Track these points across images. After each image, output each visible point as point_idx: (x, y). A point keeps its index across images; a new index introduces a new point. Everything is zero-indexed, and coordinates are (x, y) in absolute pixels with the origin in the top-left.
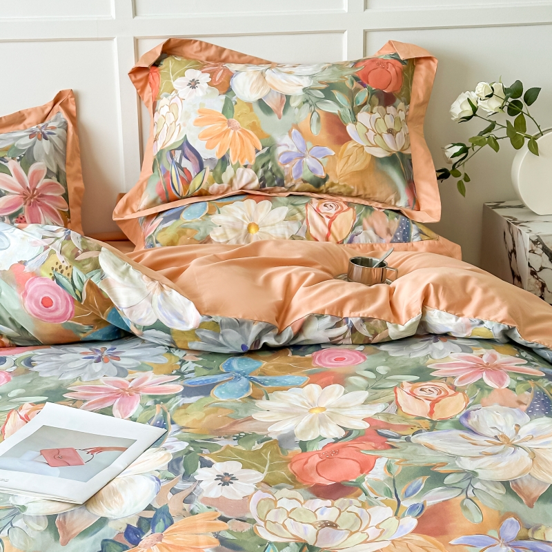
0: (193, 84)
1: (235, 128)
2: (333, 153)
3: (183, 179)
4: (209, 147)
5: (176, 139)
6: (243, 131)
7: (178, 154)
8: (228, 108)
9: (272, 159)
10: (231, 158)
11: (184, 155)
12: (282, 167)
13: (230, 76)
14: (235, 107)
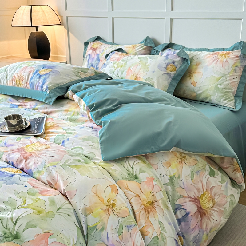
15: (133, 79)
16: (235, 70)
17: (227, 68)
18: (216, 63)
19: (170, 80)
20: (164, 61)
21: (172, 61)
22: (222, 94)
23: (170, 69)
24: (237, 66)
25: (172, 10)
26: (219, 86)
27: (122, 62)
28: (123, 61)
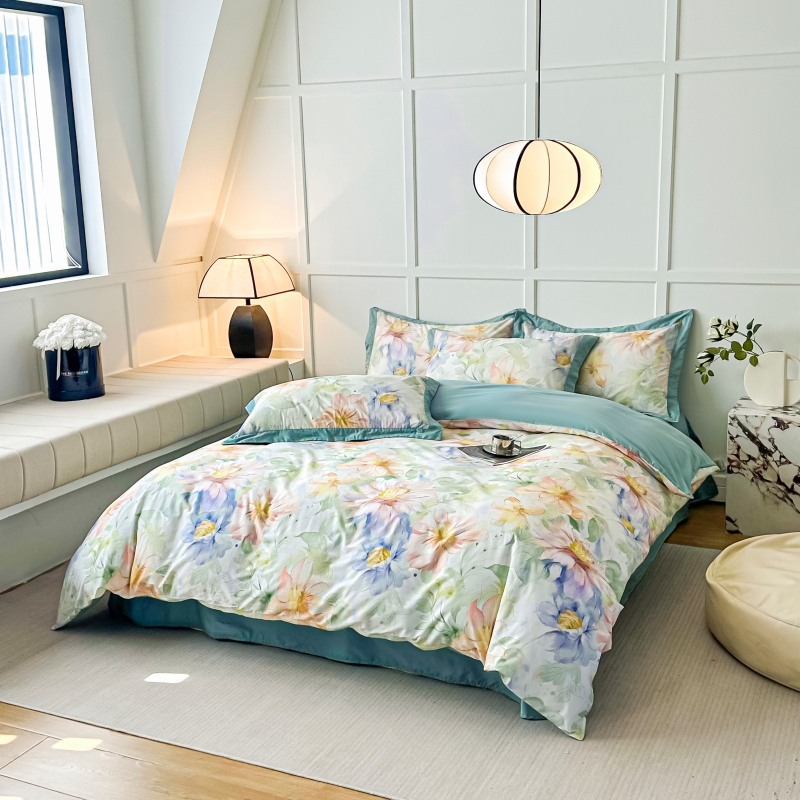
15: (504, 381)
16: (660, 358)
17: (648, 356)
18: (631, 349)
19: (564, 379)
20: (551, 349)
21: (562, 349)
22: (647, 397)
23: (562, 361)
24: (662, 353)
25: (536, 267)
26: (642, 384)
27: (475, 354)
28: (476, 351)
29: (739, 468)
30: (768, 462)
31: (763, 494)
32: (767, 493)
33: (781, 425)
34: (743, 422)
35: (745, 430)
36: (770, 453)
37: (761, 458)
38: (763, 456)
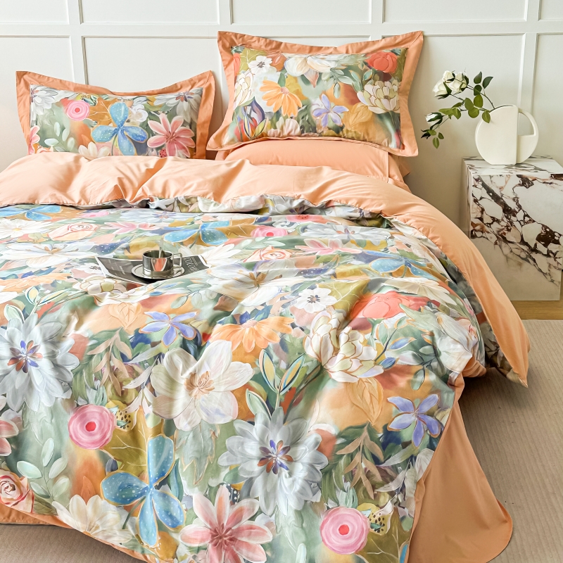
0: (261, 65)
1: (286, 93)
2: (348, 110)
3: (251, 124)
4: (269, 104)
5: (248, 99)
6: (290, 95)
7: (249, 109)
8: (282, 81)
9: (309, 114)
10: (282, 112)
11: (252, 109)
12: (314, 119)
13: (285, 60)
14: (286, 80)
29: (482, 232)
30: (511, 223)
31: (506, 256)
32: (510, 255)
33: (526, 182)
34: (488, 183)
35: (489, 191)
36: (514, 213)
37: (505, 219)
38: (507, 217)
